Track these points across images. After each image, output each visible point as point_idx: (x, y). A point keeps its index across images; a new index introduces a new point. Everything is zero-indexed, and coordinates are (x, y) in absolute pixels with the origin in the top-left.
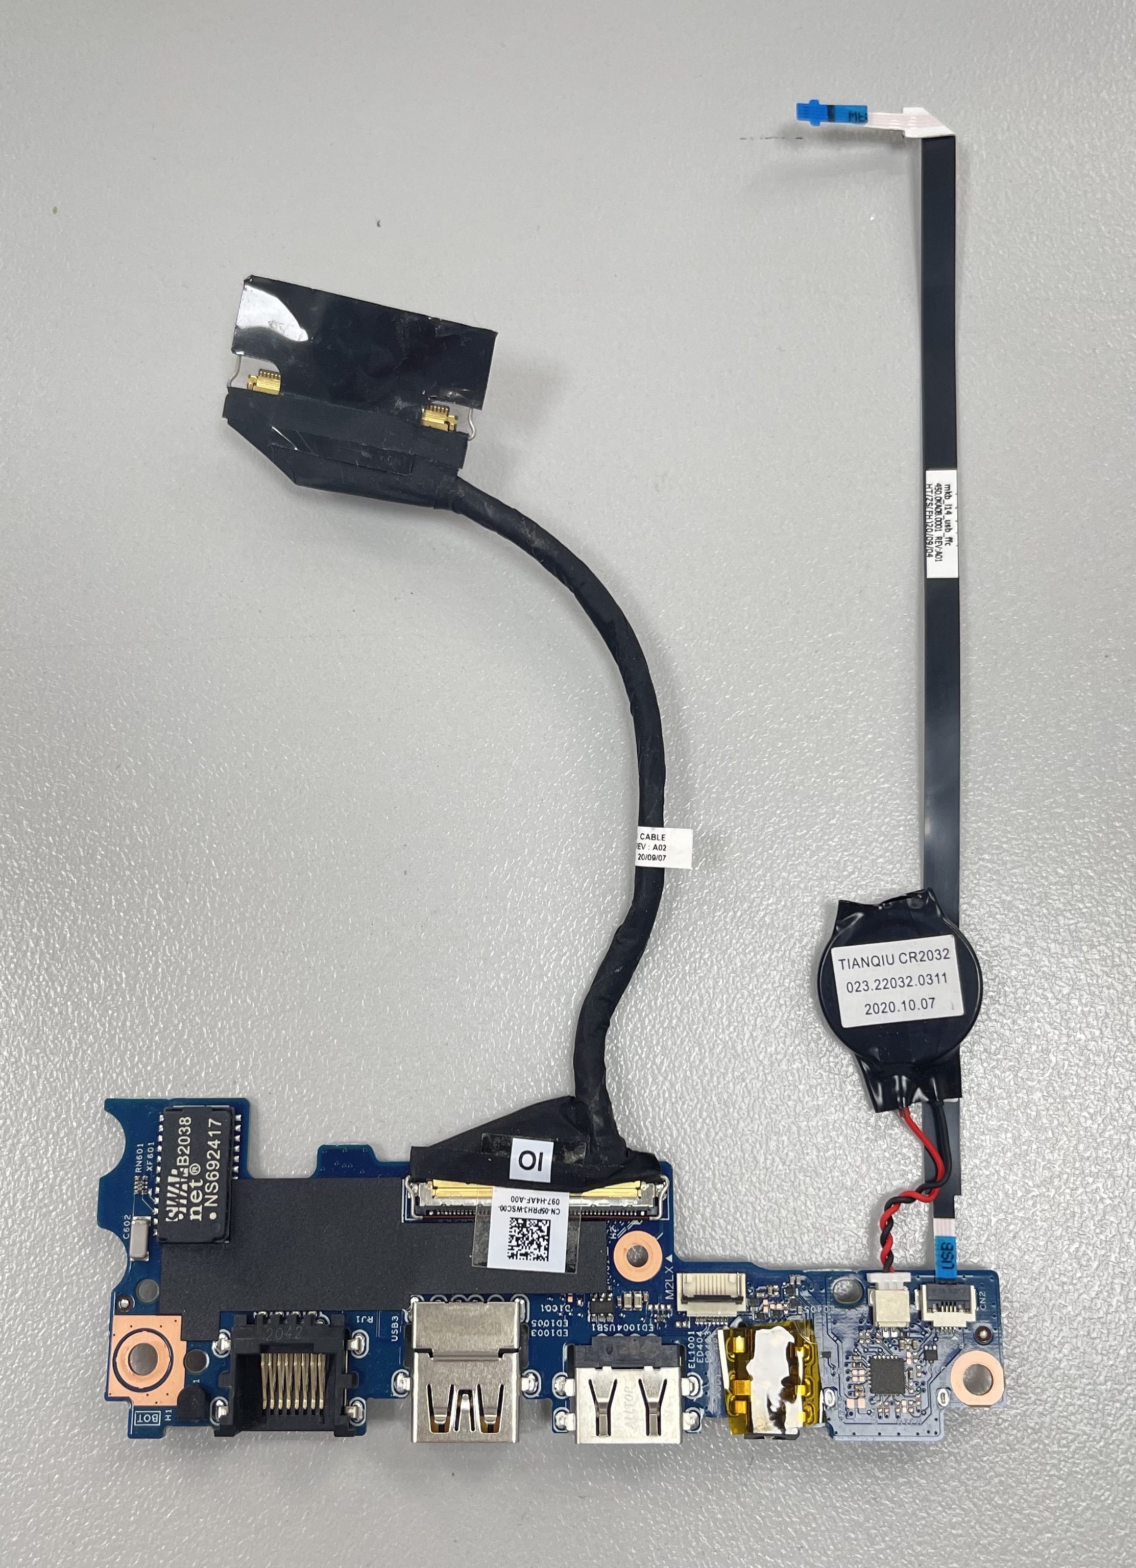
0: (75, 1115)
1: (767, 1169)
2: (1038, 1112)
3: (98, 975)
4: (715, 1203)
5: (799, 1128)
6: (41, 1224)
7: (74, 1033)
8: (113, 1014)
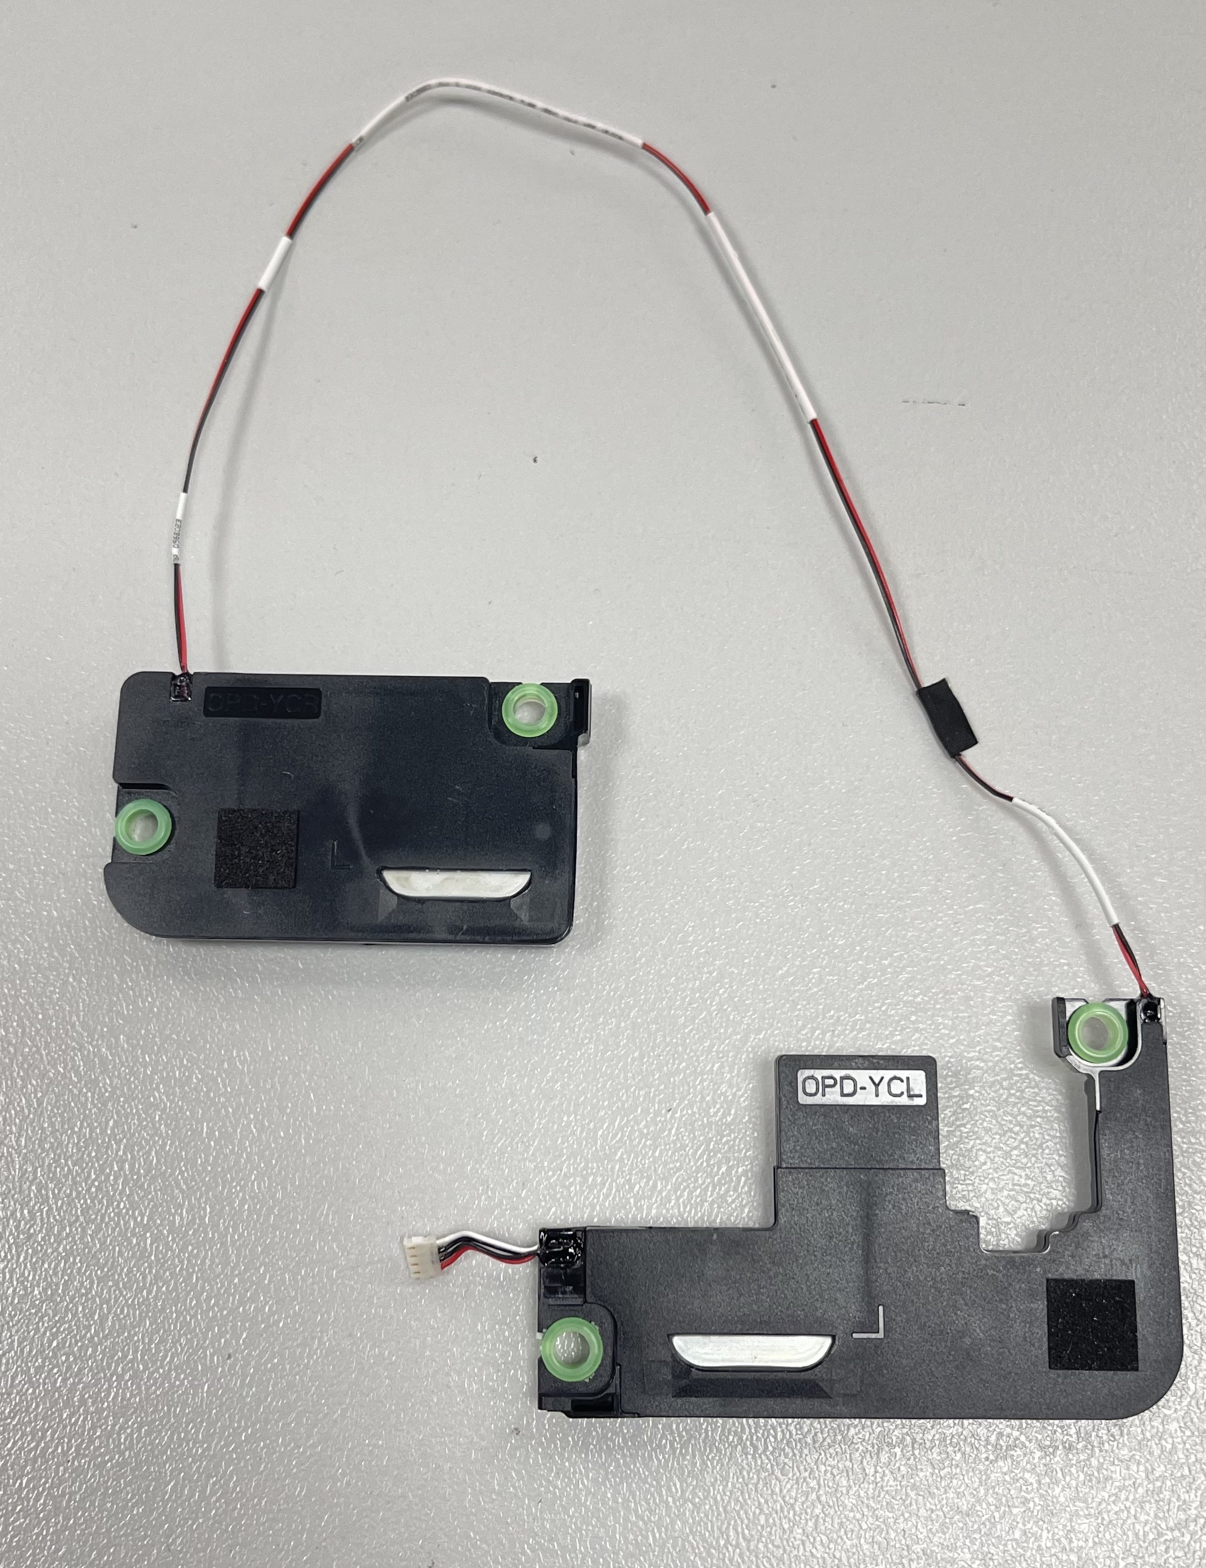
0: (142, 1358)
1: (877, 1484)
2: (1173, 1444)
3: (181, 1206)
4: (818, 1516)
5: (914, 1441)
6: (93, 1475)
7: (150, 1267)
8: (192, 1251)
